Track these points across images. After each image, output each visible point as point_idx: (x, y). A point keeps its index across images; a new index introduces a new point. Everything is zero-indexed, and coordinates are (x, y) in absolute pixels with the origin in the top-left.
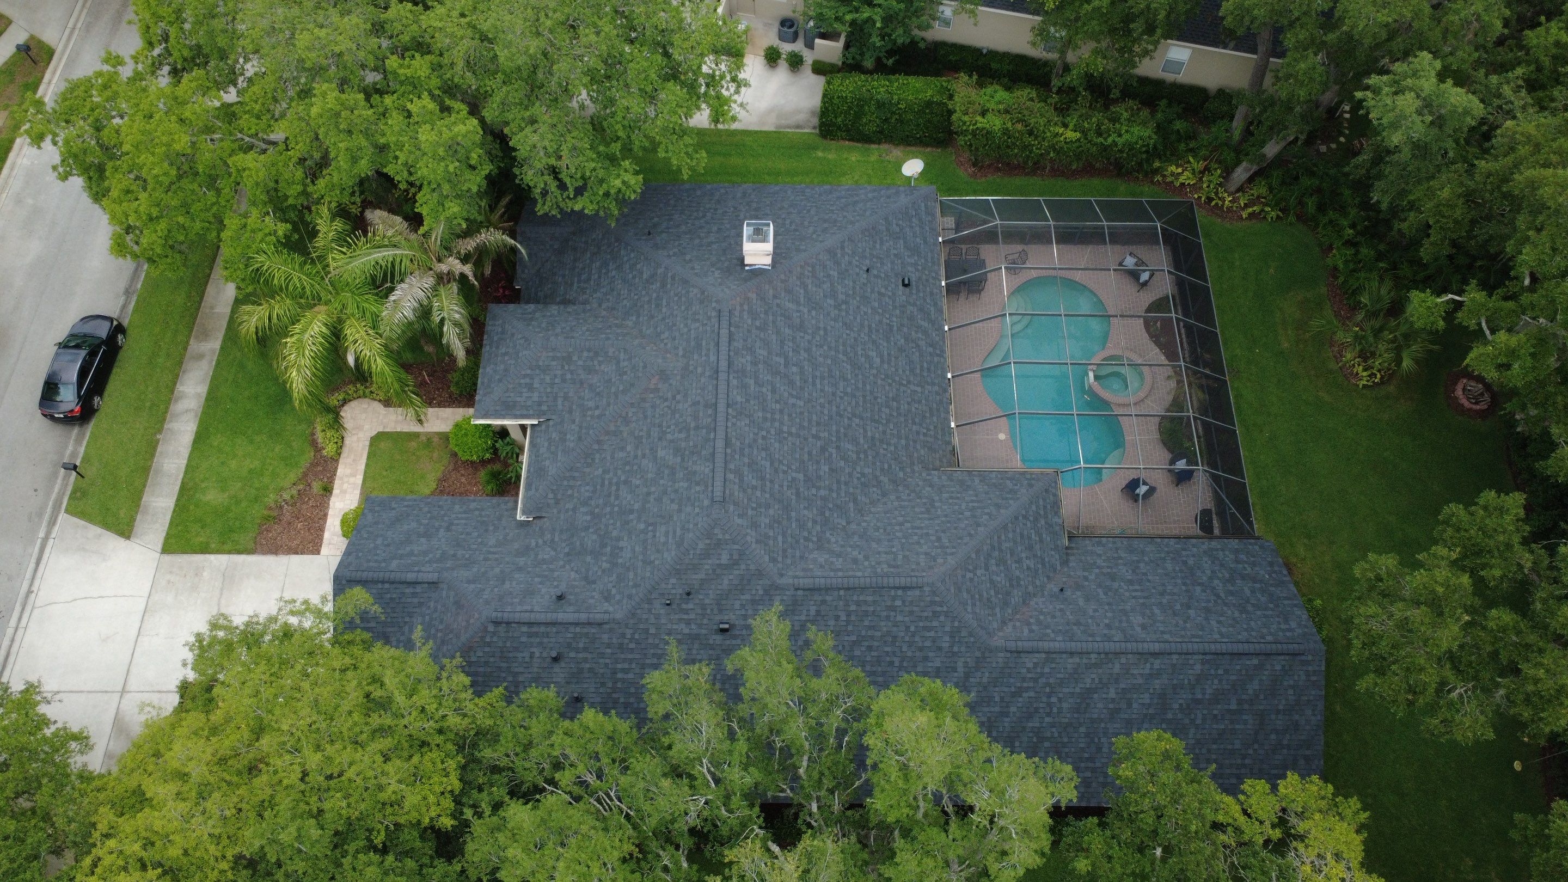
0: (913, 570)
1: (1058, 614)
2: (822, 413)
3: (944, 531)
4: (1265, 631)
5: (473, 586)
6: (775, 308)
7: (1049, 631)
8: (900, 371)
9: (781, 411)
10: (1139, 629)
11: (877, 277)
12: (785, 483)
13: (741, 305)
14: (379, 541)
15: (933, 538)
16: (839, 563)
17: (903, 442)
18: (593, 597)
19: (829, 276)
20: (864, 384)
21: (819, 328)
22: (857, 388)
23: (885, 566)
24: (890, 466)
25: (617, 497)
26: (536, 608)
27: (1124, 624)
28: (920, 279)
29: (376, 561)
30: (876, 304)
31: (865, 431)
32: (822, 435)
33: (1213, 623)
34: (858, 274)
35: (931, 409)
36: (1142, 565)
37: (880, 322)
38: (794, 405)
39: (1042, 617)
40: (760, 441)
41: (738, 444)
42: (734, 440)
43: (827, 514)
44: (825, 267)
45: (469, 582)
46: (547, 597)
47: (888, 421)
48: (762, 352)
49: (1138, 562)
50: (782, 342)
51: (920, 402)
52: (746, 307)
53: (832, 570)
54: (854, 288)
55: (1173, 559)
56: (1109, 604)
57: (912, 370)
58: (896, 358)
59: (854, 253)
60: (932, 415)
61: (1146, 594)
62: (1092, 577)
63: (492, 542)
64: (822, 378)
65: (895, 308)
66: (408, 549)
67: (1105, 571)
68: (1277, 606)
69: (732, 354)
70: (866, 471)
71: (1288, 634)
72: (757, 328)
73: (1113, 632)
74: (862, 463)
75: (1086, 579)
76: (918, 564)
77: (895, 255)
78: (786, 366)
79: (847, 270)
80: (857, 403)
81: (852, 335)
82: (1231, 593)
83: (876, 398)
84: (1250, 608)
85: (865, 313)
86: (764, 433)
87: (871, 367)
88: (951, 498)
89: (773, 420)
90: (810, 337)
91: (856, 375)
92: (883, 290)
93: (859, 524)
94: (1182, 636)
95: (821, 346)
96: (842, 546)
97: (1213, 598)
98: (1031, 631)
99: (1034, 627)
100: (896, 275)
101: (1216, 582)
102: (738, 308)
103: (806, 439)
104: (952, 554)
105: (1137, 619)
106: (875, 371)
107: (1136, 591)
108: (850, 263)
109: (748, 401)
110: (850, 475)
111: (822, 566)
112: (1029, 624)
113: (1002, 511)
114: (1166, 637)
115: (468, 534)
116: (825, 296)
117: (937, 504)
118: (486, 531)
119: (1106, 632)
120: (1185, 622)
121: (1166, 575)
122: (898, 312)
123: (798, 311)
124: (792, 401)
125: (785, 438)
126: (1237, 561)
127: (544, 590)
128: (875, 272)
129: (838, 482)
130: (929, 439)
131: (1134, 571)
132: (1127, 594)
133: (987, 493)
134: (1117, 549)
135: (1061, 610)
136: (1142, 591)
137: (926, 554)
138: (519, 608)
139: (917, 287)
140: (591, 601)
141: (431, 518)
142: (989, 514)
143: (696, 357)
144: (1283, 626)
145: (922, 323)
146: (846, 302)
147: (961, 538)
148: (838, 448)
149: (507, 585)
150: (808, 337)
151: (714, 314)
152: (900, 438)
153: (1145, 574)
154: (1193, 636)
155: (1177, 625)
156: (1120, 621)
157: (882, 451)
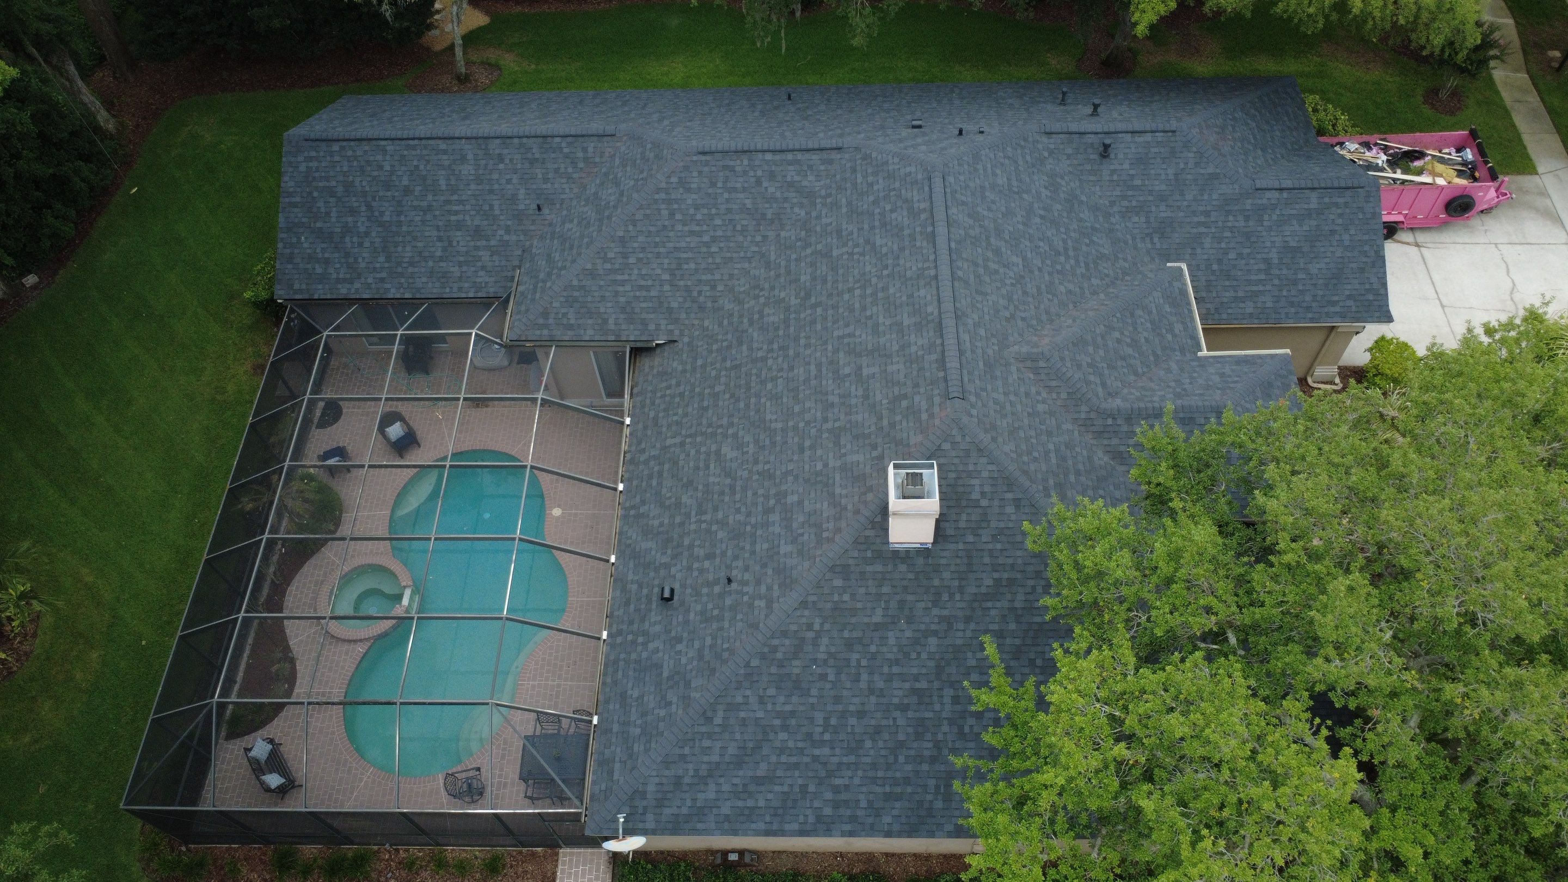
0: (707, 164)
1: (550, 176)
2: (807, 338)
3: (665, 227)
4: (337, 158)
5: (1211, 170)
6: (879, 440)
7: (566, 150)
8: (693, 452)
9: (864, 309)
10: (470, 156)
11: (716, 582)
12: (855, 235)
13: (932, 416)
14: (1346, 237)
15: (678, 217)
16: (792, 174)
17: (699, 362)
18: (1069, 157)
19: (794, 541)
20: (747, 406)
21: (812, 447)
22: (758, 396)
23: (738, 169)
24: (721, 324)
25: (1064, 241)
26: (1128, 137)
27: (483, 162)
28: (643, 620)
29: (1336, 205)
30: (720, 535)
31: (750, 349)
32: (809, 312)
33: (388, 168)
34: (746, 569)
35: (656, 424)
36: (439, 254)
37: (716, 509)
38: (847, 325)
39: (570, 170)
40: (890, 262)
41: (918, 244)
42: (925, 244)
43: (803, 233)
44: (800, 553)
45: (1214, 176)
46: (1121, 156)
47: (718, 377)
48: (895, 367)
49: (441, 259)
50: (866, 397)
51: (669, 426)
52: (924, 416)
53: (797, 162)
54: (754, 543)
55: (399, 264)
56: (491, 191)
57: (676, 463)
58: (697, 468)
59: (751, 606)
60: (655, 419)
61: (448, 207)
62: (501, 232)
63: (1207, 242)
64: (807, 381)
65: (691, 546)
66: (1306, 228)
67: (484, 243)
68: (310, 193)
69: (939, 341)
70: (752, 302)
71: (313, 154)
72: (905, 396)
73: (497, 151)
74: (756, 309)
75: (508, 230)
76: (700, 173)
77: (679, 640)
78: (860, 368)
79: (764, 566)
80: (758, 376)
81: (760, 467)
82: (353, 212)
83: (732, 396)
84: (340, 189)
85: (738, 511)
86: (885, 272)
87: (735, 436)
88: (648, 288)
89: (874, 294)
90: (825, 426)
91: (758, 411)
92: (707, 564)
93: (765, 237)
94: (426, 147)
95: (808, 423)
96: (786, 200)
97: (374, 204)
98: (585, 150)
99: (580, 155)
100: (682, 603)
101: (362, 229)
102: (936, 410)
103: (830, 296)
104: (659, 190)
105: (467, 170)
106: (730, 431)
107: (456, 213)
108: (758, 582)
109: (911, 296)
110: (772, 288)
111: (810, 167)
112: (586, 159)
113: (589, 266)
114: (443, 145)
115: (1240, 255)
116: (800, 503)
117: (666, 277)
118: (1220, 261)
119: (506, 151)
120: (417, 167)
121: (415, 238)
122: (686, 542)
123: (845, 455)
124: (850, 329)
125: (859, 281)
126: (327, 262)
127: (1126, 166)
128: (717, 589)
129: (788, 272)
130: (664, 384)
131: (450, 244)
132: (468, 207)
133: (603, 297)
134: (460, 277)
135: (546, 180)
136: (449, 211)
137: (689, 190)
138: (1148, 137)
139: (649, 601)
140: (1069, 151)
141: (1295, 282)
142: (606, 260)
143: (990, 352)
144: (314, 164)
145: (650, 544)
146: (768, 511)
147: (646, 216)
148: (787, 309)
149: (1171, 171)
150: (829, 425)
151: (973, 399)
152: (704, 366)
153: (440, 239)
154: (414, 148)
155: (428, 161)
156: (486, 165)
157: (729, 337)
